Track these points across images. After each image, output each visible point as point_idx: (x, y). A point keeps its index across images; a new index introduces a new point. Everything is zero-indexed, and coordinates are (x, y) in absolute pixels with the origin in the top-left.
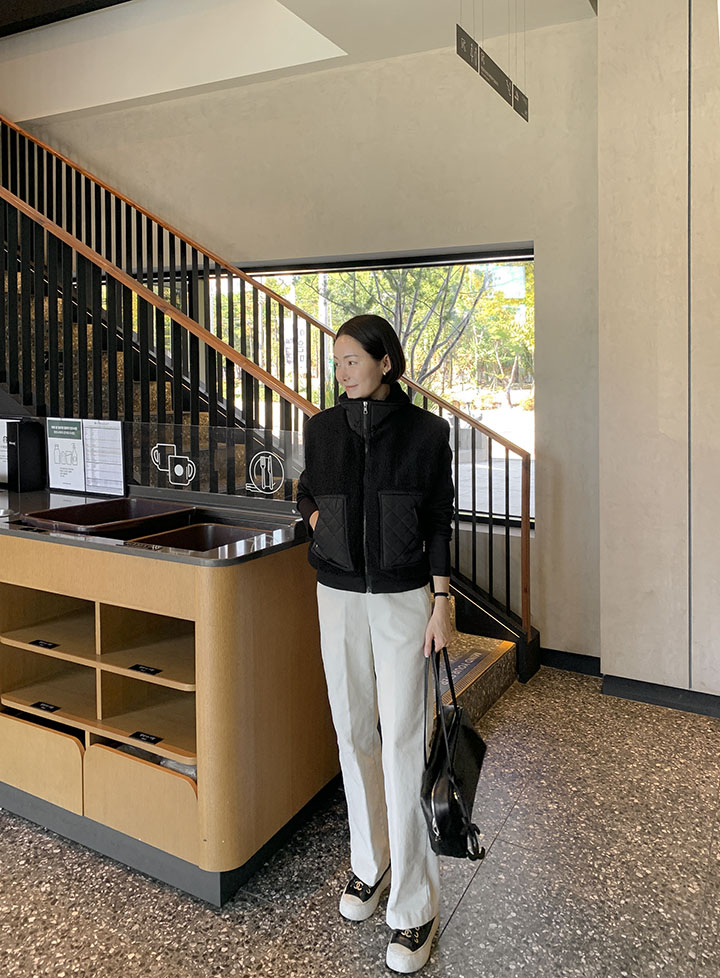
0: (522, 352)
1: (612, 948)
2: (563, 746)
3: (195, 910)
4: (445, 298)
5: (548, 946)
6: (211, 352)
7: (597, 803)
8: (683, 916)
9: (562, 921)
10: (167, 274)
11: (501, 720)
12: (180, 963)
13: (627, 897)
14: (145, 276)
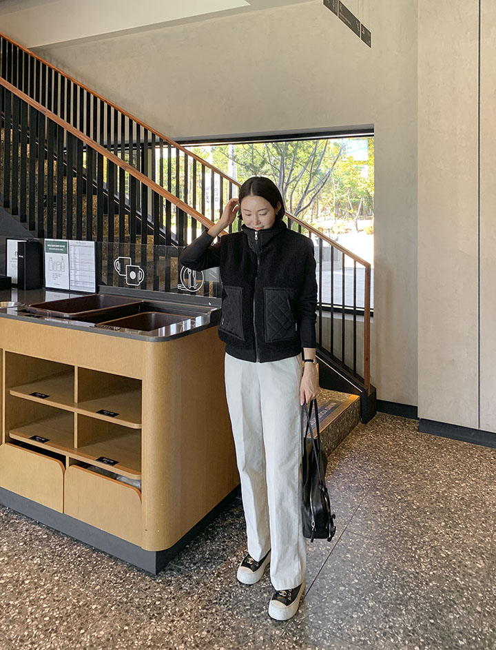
0: (365, 195)
1: (424, 604)
2: (391, 469)
3: (138, 577)
4: (314, 161)
5: (380, 602)
6: (156, 195)
7: (414, 507)
8: (473, 583)
9: (389, 586)
10: (127, 145)
11: (349, 449)
12: (127, 611)
13: (434, 570)
14: (112, 146)
